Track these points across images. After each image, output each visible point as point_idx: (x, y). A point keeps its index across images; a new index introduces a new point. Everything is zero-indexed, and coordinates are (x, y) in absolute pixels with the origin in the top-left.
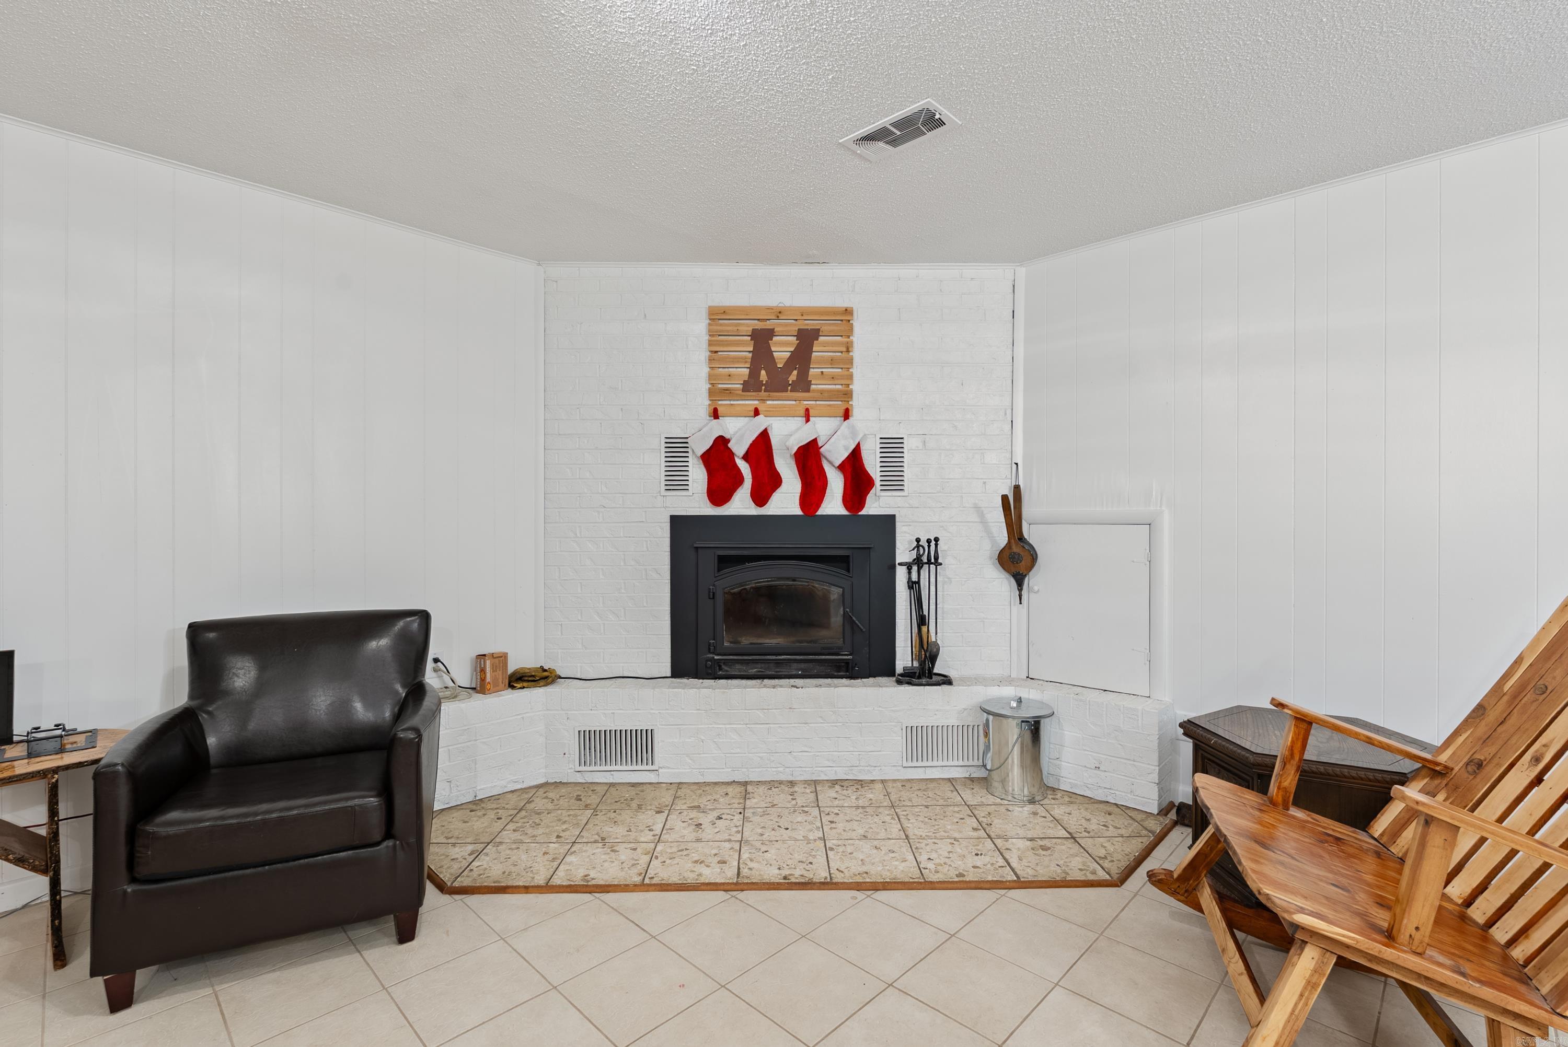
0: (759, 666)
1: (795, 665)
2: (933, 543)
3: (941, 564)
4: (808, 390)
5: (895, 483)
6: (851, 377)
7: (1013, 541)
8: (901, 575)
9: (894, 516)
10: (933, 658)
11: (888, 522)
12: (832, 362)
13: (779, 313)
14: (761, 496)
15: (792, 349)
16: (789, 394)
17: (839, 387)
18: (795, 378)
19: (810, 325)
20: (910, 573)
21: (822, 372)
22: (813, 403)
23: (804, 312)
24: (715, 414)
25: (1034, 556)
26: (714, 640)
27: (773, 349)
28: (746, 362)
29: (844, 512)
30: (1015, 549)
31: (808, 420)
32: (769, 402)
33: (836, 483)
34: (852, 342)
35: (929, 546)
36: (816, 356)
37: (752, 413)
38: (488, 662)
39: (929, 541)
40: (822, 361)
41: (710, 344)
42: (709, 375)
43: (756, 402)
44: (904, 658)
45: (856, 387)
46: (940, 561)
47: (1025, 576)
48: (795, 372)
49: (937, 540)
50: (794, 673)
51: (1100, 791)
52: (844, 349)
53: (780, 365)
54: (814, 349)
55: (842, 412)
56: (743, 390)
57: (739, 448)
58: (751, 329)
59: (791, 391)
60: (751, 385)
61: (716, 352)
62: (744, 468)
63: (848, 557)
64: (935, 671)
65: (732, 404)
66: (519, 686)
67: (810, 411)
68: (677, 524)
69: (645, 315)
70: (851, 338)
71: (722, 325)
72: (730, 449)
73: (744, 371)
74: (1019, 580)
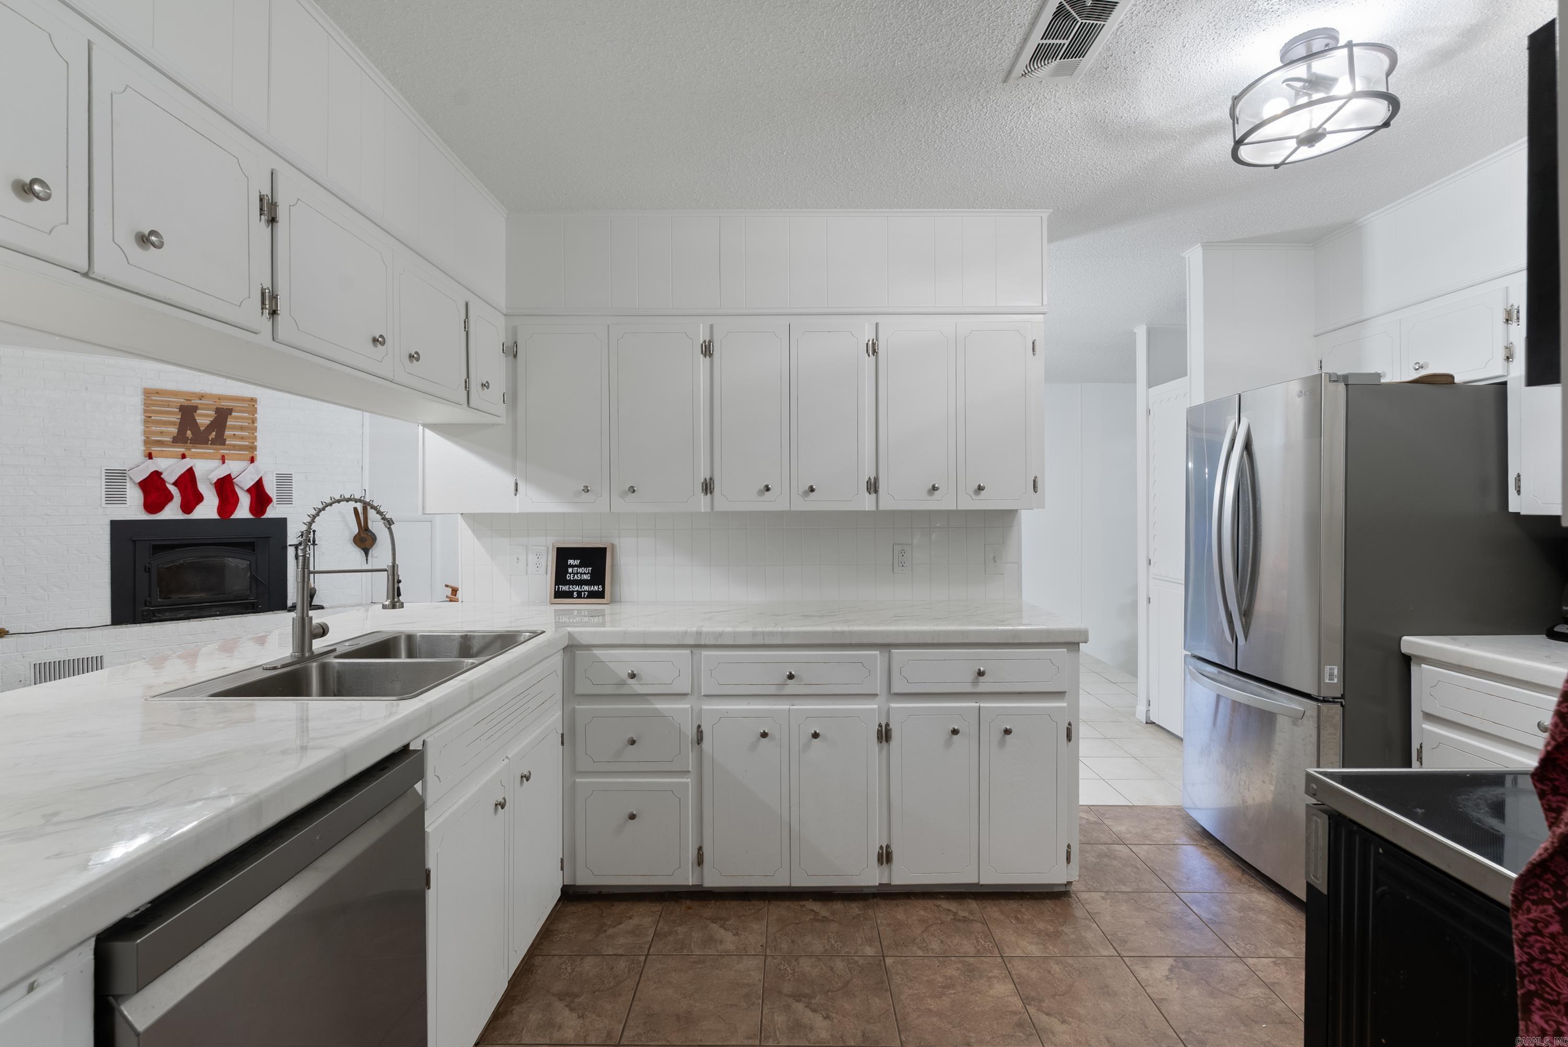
0: (186, 611)
1: (214, 609)
3: (317, 545)
4: (224, 444)
5: (286, 499)
6: (255, 438)
7: (361, 531)
8: (291, 552)
9: (286, 519)
10: (312, 596)
11: (282, 523)
12: (242, 428)
13: (202, 397)
14: (187, 507)
15: (212, 419)
16: (209, 446)
17: (247, 443)
18: (214, 437)
19: (225, 404)
20: (297, 550)
21: (234, 434)
22: (228, 452)
23: (220, 398)
24: (150, 456)
25: (374, 538)
26: (150, 597)
27: (196, 418)
28: (175, 425)
29: (250, 516)
30: (363, 535)
31: (224, 463)
32: (193, 450)
33: (245, 501)
34: (256, 418)
36: (230, 425)
37: (180, 457)
40: (234, 428)
41: (145, 411)
42: (144, 431)
43: (183, 450)
44: (293, 598)
45: (258, 444)
46: (316, 543)
47: (369, 549)
48: (214, 433)
49: (314, 532)
50: (214, 613)
52: (251, 422)
53: (202, 428)
54: (228, 420)
55: (249, 457)
56: (173, 442)
57: (170, 478)
58: (179, 404)
59: (211, 444)
60: (179, 439)
61: (150, 417)
62: (174, 490)
63: (254, 542)
64: (313, 604)
65: (164, 451)
67: (226, 457)
68: (116, 526)
69: (87, 388)
70: (256, 415)
71: (155, 400)
72: (163, 479)
73: (174, 430)
74: (366, 551)
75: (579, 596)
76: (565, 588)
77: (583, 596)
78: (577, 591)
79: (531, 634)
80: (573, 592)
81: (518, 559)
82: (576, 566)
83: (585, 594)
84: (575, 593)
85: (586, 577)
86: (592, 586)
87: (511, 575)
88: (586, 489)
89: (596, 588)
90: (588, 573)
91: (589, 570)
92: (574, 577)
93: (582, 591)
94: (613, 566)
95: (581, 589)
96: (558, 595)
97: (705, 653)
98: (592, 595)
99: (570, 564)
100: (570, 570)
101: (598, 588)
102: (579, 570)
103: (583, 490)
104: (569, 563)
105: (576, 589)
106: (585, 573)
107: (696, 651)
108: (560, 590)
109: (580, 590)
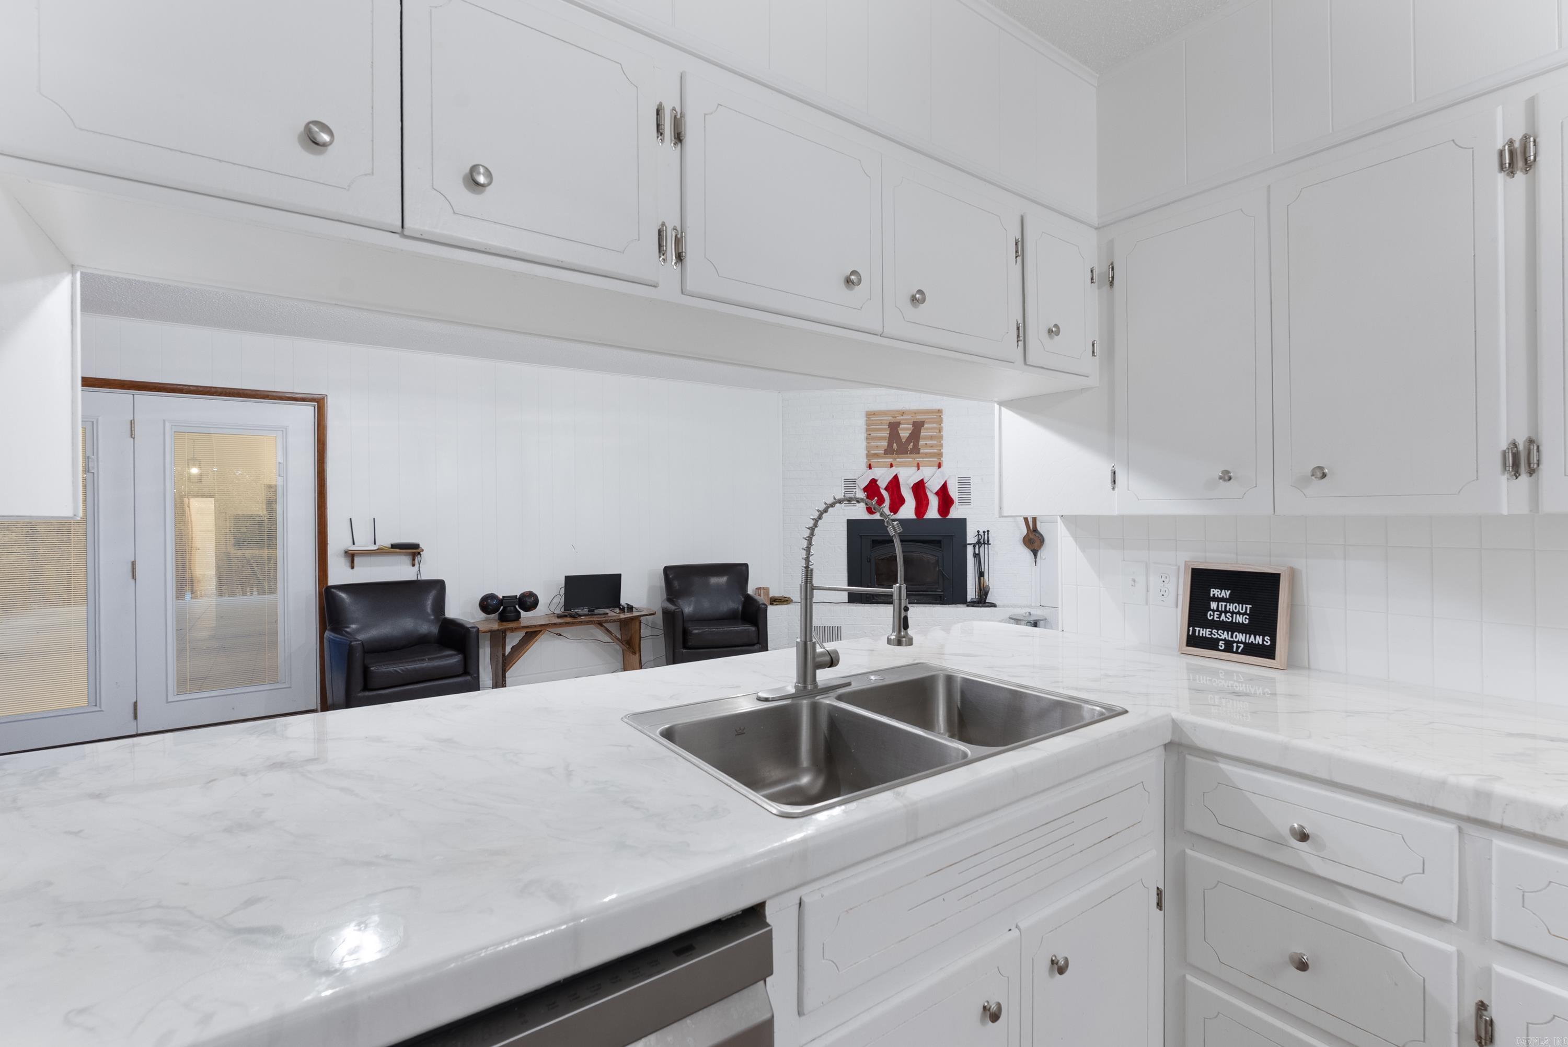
2: (986, 533)
3: (990, 544)
4: (919, 453)
5: (966, 501)
6: (941, 446)
7: (1029, 532)
8: (970, 550)
9: (965, 519)
10: (986, 594)
11: (962, 522)
12: (931, 438)
13: (903, 413)
14: (895, 508)
15: (910, 432)
16: (908, 455)
17: (935, 451)
18: (911, 447)
19: (920, 418)
20: (974, 549)
21: (926, 444)
22: (922, 459)
23: (916, 412)
24: (870, 467)
25: (1042, 540)
26: (870, 583)
27: (900, 432)
28: (886, 439)
29: (938, 517)
30: (1032, 536)
31: (919, 469)
32: (898, 460)
33: (934, 502)
34: (942, 427)
35: (984, 535)
36: (923, 435)
37: (889, 466)
38: (762, 591)
39: (984, 532)
40: (926, 438)
41: (867, 430)
42: (867, 447)
43: (891, 460)
44: (971, 594)
45: (944, 451)
46: (990, 542)
47: (1038, 551)
48: (912, 444)
49: (988, 531)
50: (913, 601)
52: (938, 431)
53: (904, 440)
54: (922, 431)
55: (937, 464)
56: (884, 454)
57: (883, 484)
58: (888, 422)
59: (910, 454)
60: (889, 451)
61: (870, 434)
62: (885, 494)
63: (940, 540)
64: (987, 601)
65: (879, 461)
66: (775, 603)
67: (920, 464)
68: (851, 523)
70: (942, 425)
71: (873, 420)
72: (877, 485)
73: (885, 444)
74: (1035, 553)
75: (1229, 648)
76: (1205, 632)
77: (1234, 650)
78: (1225, 640)
79: (1104, 710)
80: (1218, 640)
81: (1134, 581)
82: (1223, 600)
83: (1238, 647)
84: (1221, 643)
85: (1239, 619)
86: (1252, 636)
87: (1125, 603)
88: (1226, 477)
89: (1259, 640)
90: (1243, 614)
91: (1246, 608)
92: (1219, 617)
93: (1234, 642)
94: (1292, 606)
95: (1232, 637)
96: (1193, 641)
97: (1500, 843)
98: (1251, 650)
99: (1214, 595)
100: (1214, 605)
101: (1263, 640)
102: (1228, 607)
103: (1221, 478)
104: (1212, 594)
105: (1223, 637)
106: (1240, 613)
107: (1470, 829)
108: (1197, 634)
109: (1230, 639)
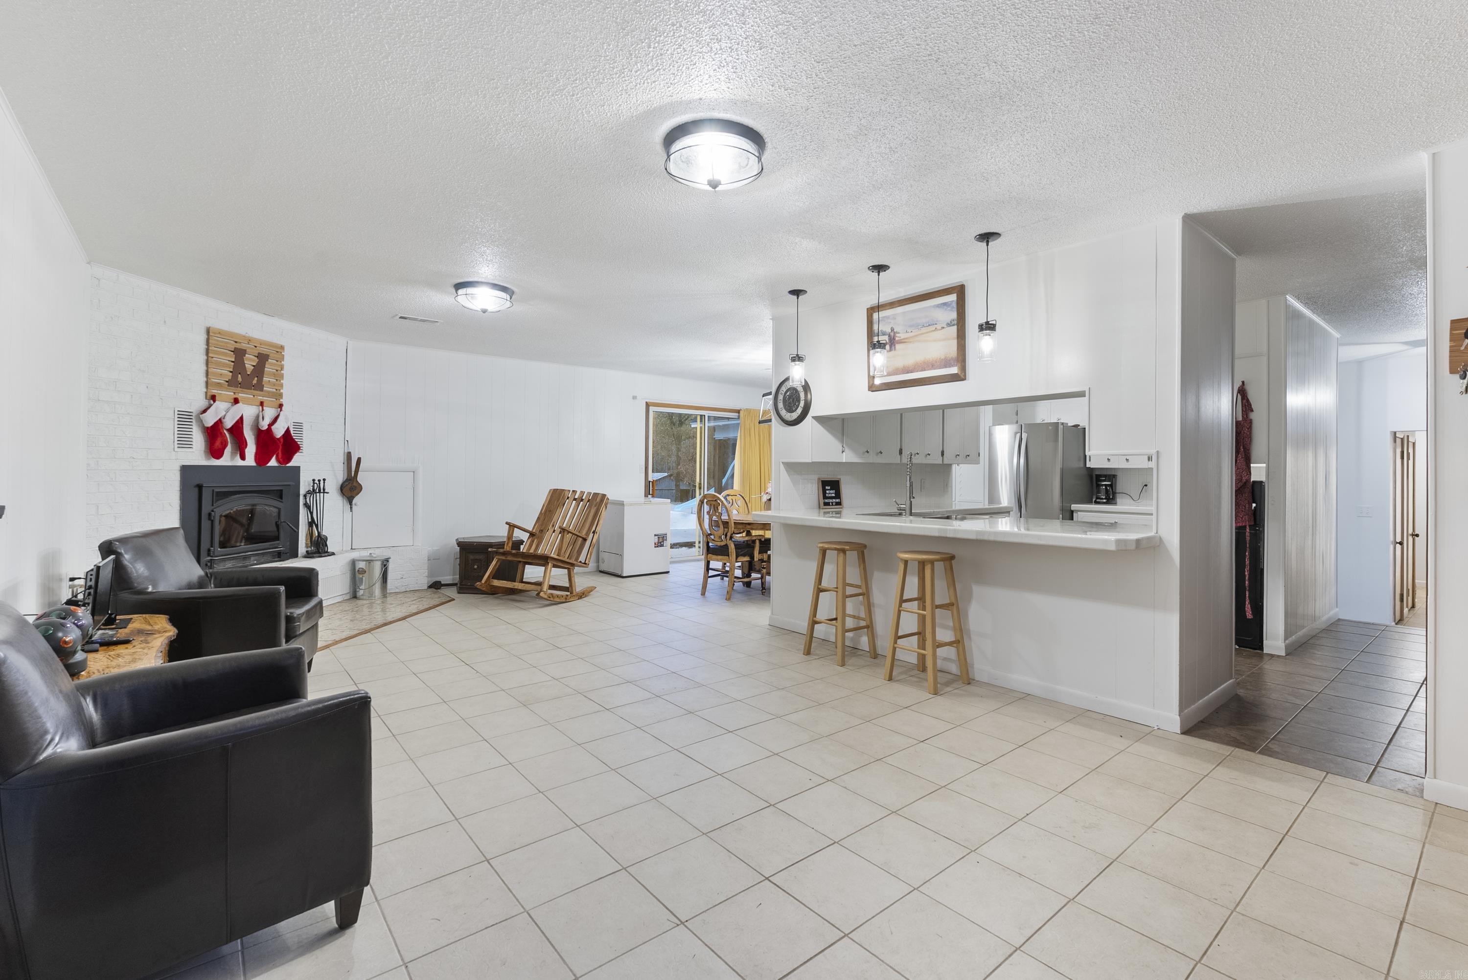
0: (234, 561)
2: (322, 482)
4: (262, 390)
6: (282, 385)
7: (348, 479)
8: (302, 499)
9: (300, 467)
11: (297, 469)
12: (273, 375)
13: (249, 341)
15: (255, 364)
16: (252, 391)
17: (277, 391)
19: (264, 350)
20: (306, 499)
21: (269, 381)
22: (265, 398)
23: (262, 343)
24: (214, 399)
25: (358, 490)
26: (210, 547)
27: (245, 362)
28: (230, 368)
29: (277, 464)
30: (350, 485)
31: (262, 409)
32: (240, 395)
34: (284, 366)
35: (319, 483)
36: (267, 371)
37: (233, 401)
39: (319, 481)
40: (269, 374)
41: (210, 352)
42: (206, 372)
43: (236, 394)
44: (304, 546)
45: (284, 392)
46: (326, 491)
47: (352, 498)
49: (324, 480)
51: (403, 588)
52: (279, 369)
53: (249, 373)
55: (278, 404)
56: (228, 385)
57: (229, 423)
58: (233, 347)
60: (232, 383)
61: (210, 357)
62: (229, 438)
63: (281, 491)
64: (327, 551)
65: (223, 394)
67: (265, 404)
68: (186, 471)
69: (165, 322)
70: (283, 363)
71: (218, 341)
72: (221, 428)
73: (227, 373)
74: (350, 500)
77: (833, 505)
82: (829, 490)
84: (831, 503)
86: (837, 500)
92: (830, 495)
95: (833, 501)
98: (837, 504)
100: (827, 492)
104: (826, 487)
106: (833, 493)
108: (825, 502)
